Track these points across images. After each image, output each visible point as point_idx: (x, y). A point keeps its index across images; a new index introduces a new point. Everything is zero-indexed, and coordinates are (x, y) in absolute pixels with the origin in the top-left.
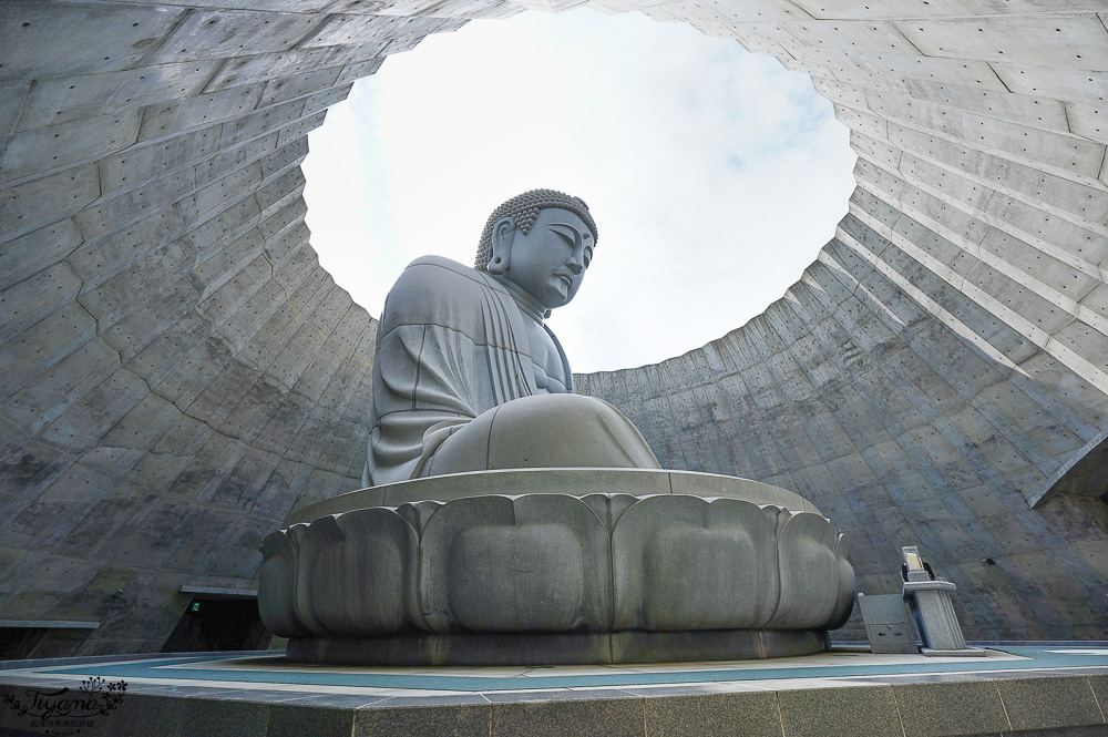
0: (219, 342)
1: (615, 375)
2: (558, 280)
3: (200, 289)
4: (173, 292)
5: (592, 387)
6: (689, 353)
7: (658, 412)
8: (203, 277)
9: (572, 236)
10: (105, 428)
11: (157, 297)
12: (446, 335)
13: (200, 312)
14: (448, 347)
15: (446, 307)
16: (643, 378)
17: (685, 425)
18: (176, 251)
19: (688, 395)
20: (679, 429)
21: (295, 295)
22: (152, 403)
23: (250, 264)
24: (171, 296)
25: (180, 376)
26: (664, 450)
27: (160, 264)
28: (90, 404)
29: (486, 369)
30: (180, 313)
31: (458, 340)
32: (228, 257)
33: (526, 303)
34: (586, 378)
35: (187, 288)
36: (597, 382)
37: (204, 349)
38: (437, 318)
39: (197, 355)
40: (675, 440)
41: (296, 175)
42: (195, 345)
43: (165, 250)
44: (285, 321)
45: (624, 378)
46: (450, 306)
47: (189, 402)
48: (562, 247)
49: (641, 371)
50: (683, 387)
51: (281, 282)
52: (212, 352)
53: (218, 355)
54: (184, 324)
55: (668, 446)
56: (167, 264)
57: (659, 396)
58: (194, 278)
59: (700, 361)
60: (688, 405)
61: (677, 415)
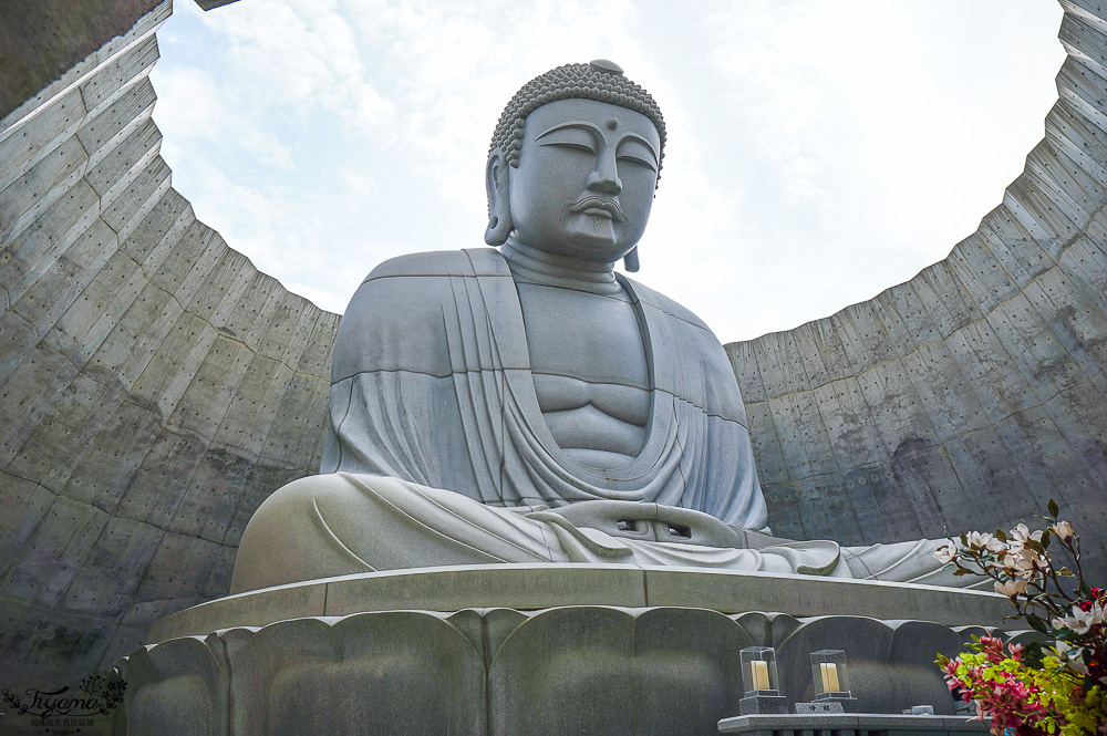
0: (222, 453)
1: (877, 305)
2: (583, 219)
3: (152, 407)
4: (119, 423)
5: (844, 338)
6: (987, 220)
7: (977, 353)
8: (146, 393)
9: (581, 138)
10: (131, 583)
11: (102, 435)
12: (379, 382)
13: (173, 428)
14: (382, 400)
15: (379, 341)
16: (928, 296)
17: (1034, 366)
18: (87, 383)
19: (1017, 303)
20: (1028, 376)
21: (304, 360)
22: (173, 543)
23: (210, 352)
24: (119, 428)
25: (192, 505)
26: (1015, 425)
27: (75, 403)
28: (96, 563)
29: (455, 412)
30: (144, 440)
31: (397, 384)
32: (167, 360)
34: (828, 327)
35: (133, 413)
36: (848, 327)
37: (207, 466)
38: (367, 363)
39: (202, 476)
40: (1028, 401)
41: (196, 232)
42: (192, 466)
43: (72, 388)
44: (303, 397)
45: (895, 305)
46: (386, 336)
47: (221, 531)
48: (570, 161)
49: (920, 282)
50: (1003, 290)
51: (271, 354)
52: (220, 467)
53: (228, 468)
54: (161, 449)
55: (1019, 416)
56: (84, 400)
57: (969, 321)
58: (136, 399)
59: (1011, 232)
60: (1025, 325)
61: (1014, 350)
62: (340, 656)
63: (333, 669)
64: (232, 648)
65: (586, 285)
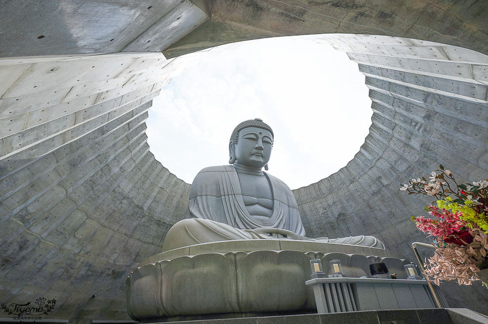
0: (160, 221)
1: (329, 179)
2: (254, 156)
3: (142, 208)
4: (133, 212)
5: (321, 188)
6: (356, 155)
7: (356, 190)
8: (140, 204)
9: (253, 136)
10: (134, 257)
11: (128, 216)
12: (202, 199)
13: (147, 214)
14: (203, 203)
15: (202, 188)
16: (342, 176)
17: (372, 192)
18: (125, 201)
19: (366, 177)
20: (371, 195)
21: (181, 196)
22: (146, 246)
23: (157, 194)
24: (133, 214)
25: (151, 235)
26: (368, 209)
27: (122, 207)
28: (125, 251)
29: (222, 206)
30: (139, 217)
31: (207, 199)
32: (146, 196)
33: (247, 170)
34: (317, 185)
35: (137, 210)
36: (322, 184)
37: (155, 224)
38: (199, 194)
39: (154, 227)
40: (371, 202)
41: (155, 162)
42: (151, 225)
43: (121, 203)
44: (181, 206)
45: (334, 178)
46: (204, 187)
47: (158, 243)
48: (250, 142)
49: (340, 172)
50: (362, 173)
51: (173, 194)
52: (159, 225)
53: (161, 225)
54: (143, 220)
55: (369, 206)
56: (124, 206)
57: (353, 182)
58: (138, 206)
59: (363, 158)
60: (368, 182)
61: (366, 189)
62: (194, 267)
63: (191, 271)
64: (163, 266)
65: (255, 173)
